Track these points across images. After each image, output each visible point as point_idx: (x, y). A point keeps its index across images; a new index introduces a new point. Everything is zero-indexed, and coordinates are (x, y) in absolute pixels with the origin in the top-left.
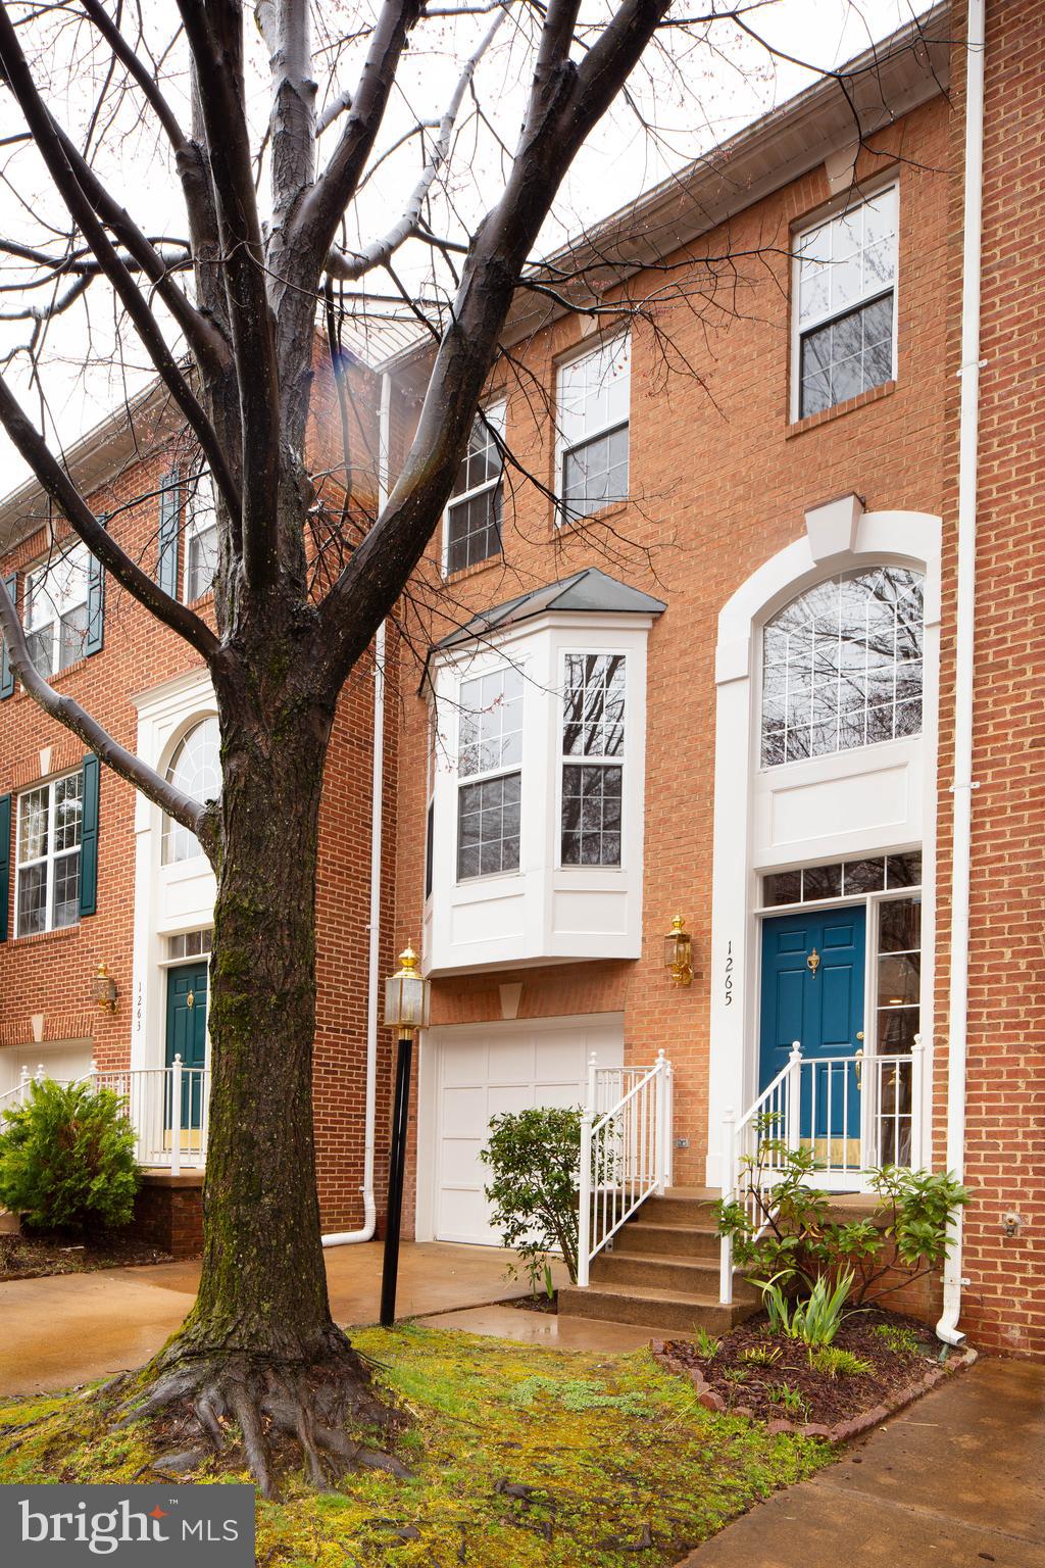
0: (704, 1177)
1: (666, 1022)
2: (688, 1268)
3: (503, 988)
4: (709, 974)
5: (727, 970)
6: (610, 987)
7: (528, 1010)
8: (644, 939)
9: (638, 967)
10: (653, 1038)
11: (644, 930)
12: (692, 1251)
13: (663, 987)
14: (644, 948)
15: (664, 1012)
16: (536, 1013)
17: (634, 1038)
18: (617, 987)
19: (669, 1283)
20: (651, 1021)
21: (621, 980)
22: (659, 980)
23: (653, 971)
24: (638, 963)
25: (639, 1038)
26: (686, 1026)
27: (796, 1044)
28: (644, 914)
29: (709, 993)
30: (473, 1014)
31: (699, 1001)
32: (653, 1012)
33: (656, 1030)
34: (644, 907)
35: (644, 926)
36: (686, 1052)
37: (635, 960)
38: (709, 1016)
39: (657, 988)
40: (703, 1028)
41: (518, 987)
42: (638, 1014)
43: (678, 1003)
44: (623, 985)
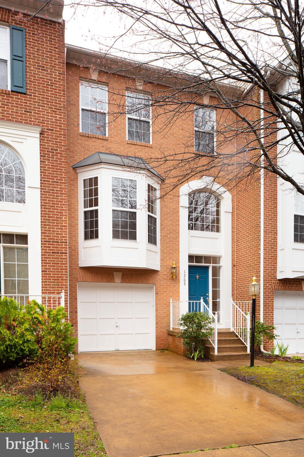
1: (167, 288)
3: (114, 273)
4: (179, 277)
5: (184, 277)
6: (152, 277)
7: (124, 280)
8: (161, 266)
9: (159, 273)
11: (161, 263)
13: (167, 279)
14: (161, 268)
15: (167, 286)
16: (127, 282)
17: (159, 291)
18: (154, 277)
20: (163, 288)
22: (165, 277)
23: (164, 275)
25: (161, 292)
26: (173, 290)
28: (161, 259)
29: (179, 282)
31: (176, 284)
32: (164, 285)
33: (165, 290)
34: (161, 257)
35: (161, 262)
36: (173, 296)
37: (159, 271)
38: (179, 288)
39: (165, 279)
40: (177, 291)
41: (121, 273)
42: (160, 285)
43: (171, 284)
44: (155, 277)
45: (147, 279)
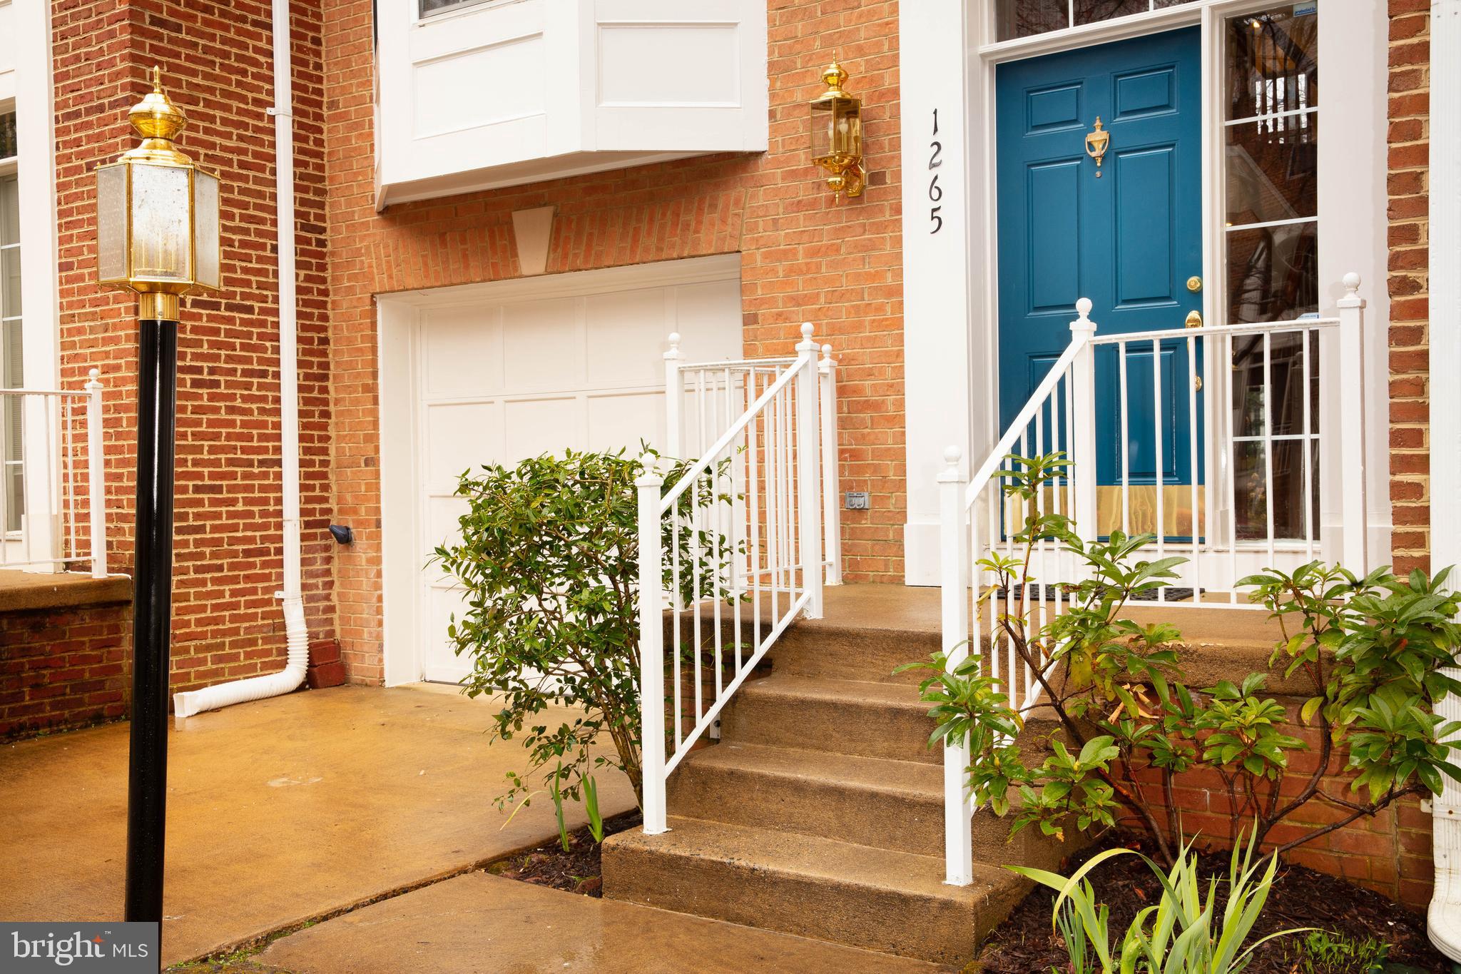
0: (901, 566)
1: (819, 266)
2: (874, 795)
3: (519, 218)
4: (898, 176)
5: (932, 166)
6: (713, 207)
7: (565, 256)
8: (772, 114)
9: (763, 168)
10: (796, 301)
11: (773, 96)
12: (882, 745)
13: (813, 204)
14: (774, 131)
15: (814, 252)
16: (579, 262)
17: (762, 302)
18: (727, 207)
19: (834, 823)
20: (790, 271)
21: (733, 195)
22: (802, 189)
23: (793, 175)
24: (764, 157)
25: (771, 302)
26: (858, 276)
27: (1084, 305)
28: (773, 65)
29: (898, 210)
30: (467, 267)
31: (881, 228)
32: (794, 253)
33: (801, 286)
34: (770, 53)
35: (773, 87)
36: (858, 327)
37: (758, 154)
38: (899, 256)
39: (799, 205)
40: (889, 280)
41: (546, 214)
42: (766, 256)
43: (839, 232)
44: (737, 202)
45: (687, 226)
